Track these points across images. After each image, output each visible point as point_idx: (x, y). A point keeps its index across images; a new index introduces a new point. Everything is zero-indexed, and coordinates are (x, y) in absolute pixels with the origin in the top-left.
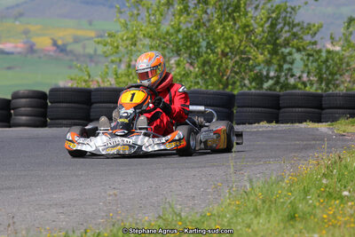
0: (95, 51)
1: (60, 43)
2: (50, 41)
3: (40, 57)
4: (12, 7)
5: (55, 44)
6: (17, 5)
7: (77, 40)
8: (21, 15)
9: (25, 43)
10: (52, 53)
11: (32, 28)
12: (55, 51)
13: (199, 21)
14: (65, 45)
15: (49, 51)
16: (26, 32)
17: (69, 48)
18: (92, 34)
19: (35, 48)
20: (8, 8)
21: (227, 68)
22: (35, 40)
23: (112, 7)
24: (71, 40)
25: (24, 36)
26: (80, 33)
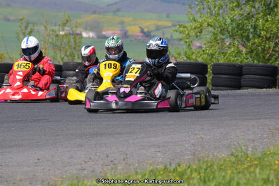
0: (172, 36)
1: (146, 30)
2: (139, 29)
3: (132, 41)
4: (112, 5)
5: (142, 31)
6: (115, 3)
7: (158, 28)
8: (118, 10)
9: (121, 30)
10: (140, 38)
11: (126, 20)
12: (142, 36)
13: (249, 14)
14: (149, 32)
15: (138, 36)
16: (122, 23)
17: (152, 34)
18: (169, 24)
19: (128, 34)
20: (109, 5)
21: (270, 48)
22: (128, 28)
23: (184, 4)
24: (154, 29)
25: (120, 26)
26: (160, 23)
